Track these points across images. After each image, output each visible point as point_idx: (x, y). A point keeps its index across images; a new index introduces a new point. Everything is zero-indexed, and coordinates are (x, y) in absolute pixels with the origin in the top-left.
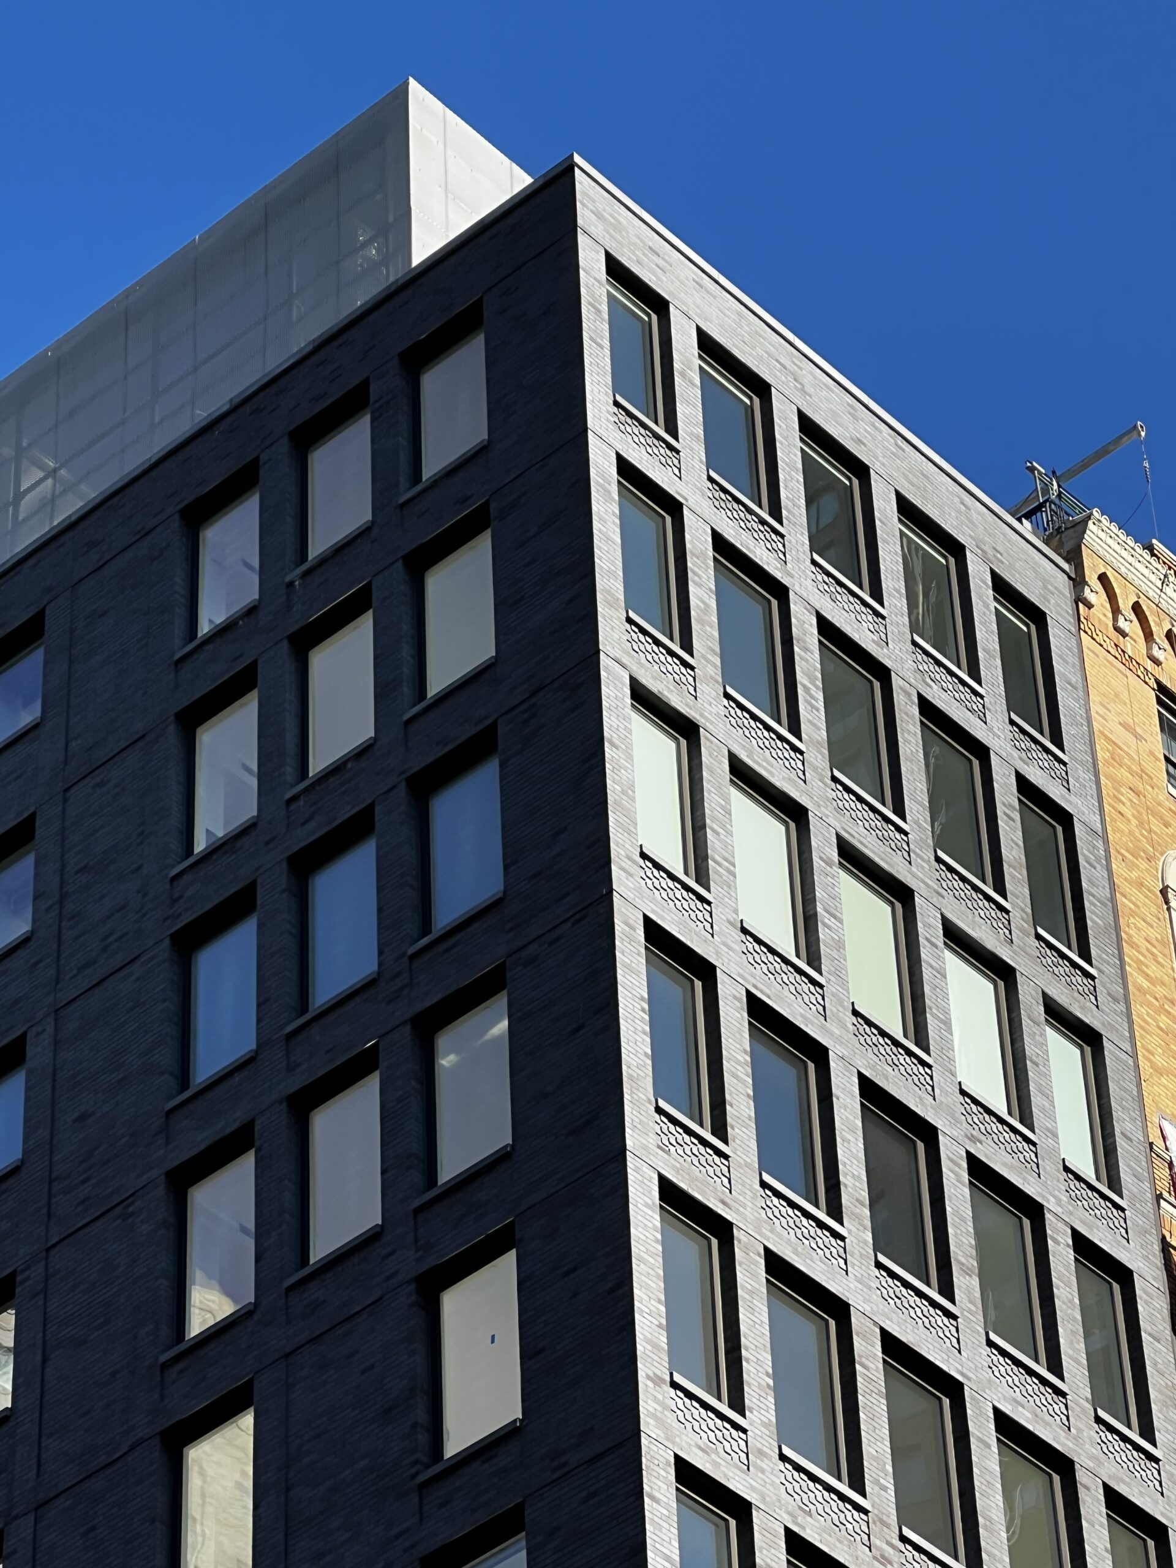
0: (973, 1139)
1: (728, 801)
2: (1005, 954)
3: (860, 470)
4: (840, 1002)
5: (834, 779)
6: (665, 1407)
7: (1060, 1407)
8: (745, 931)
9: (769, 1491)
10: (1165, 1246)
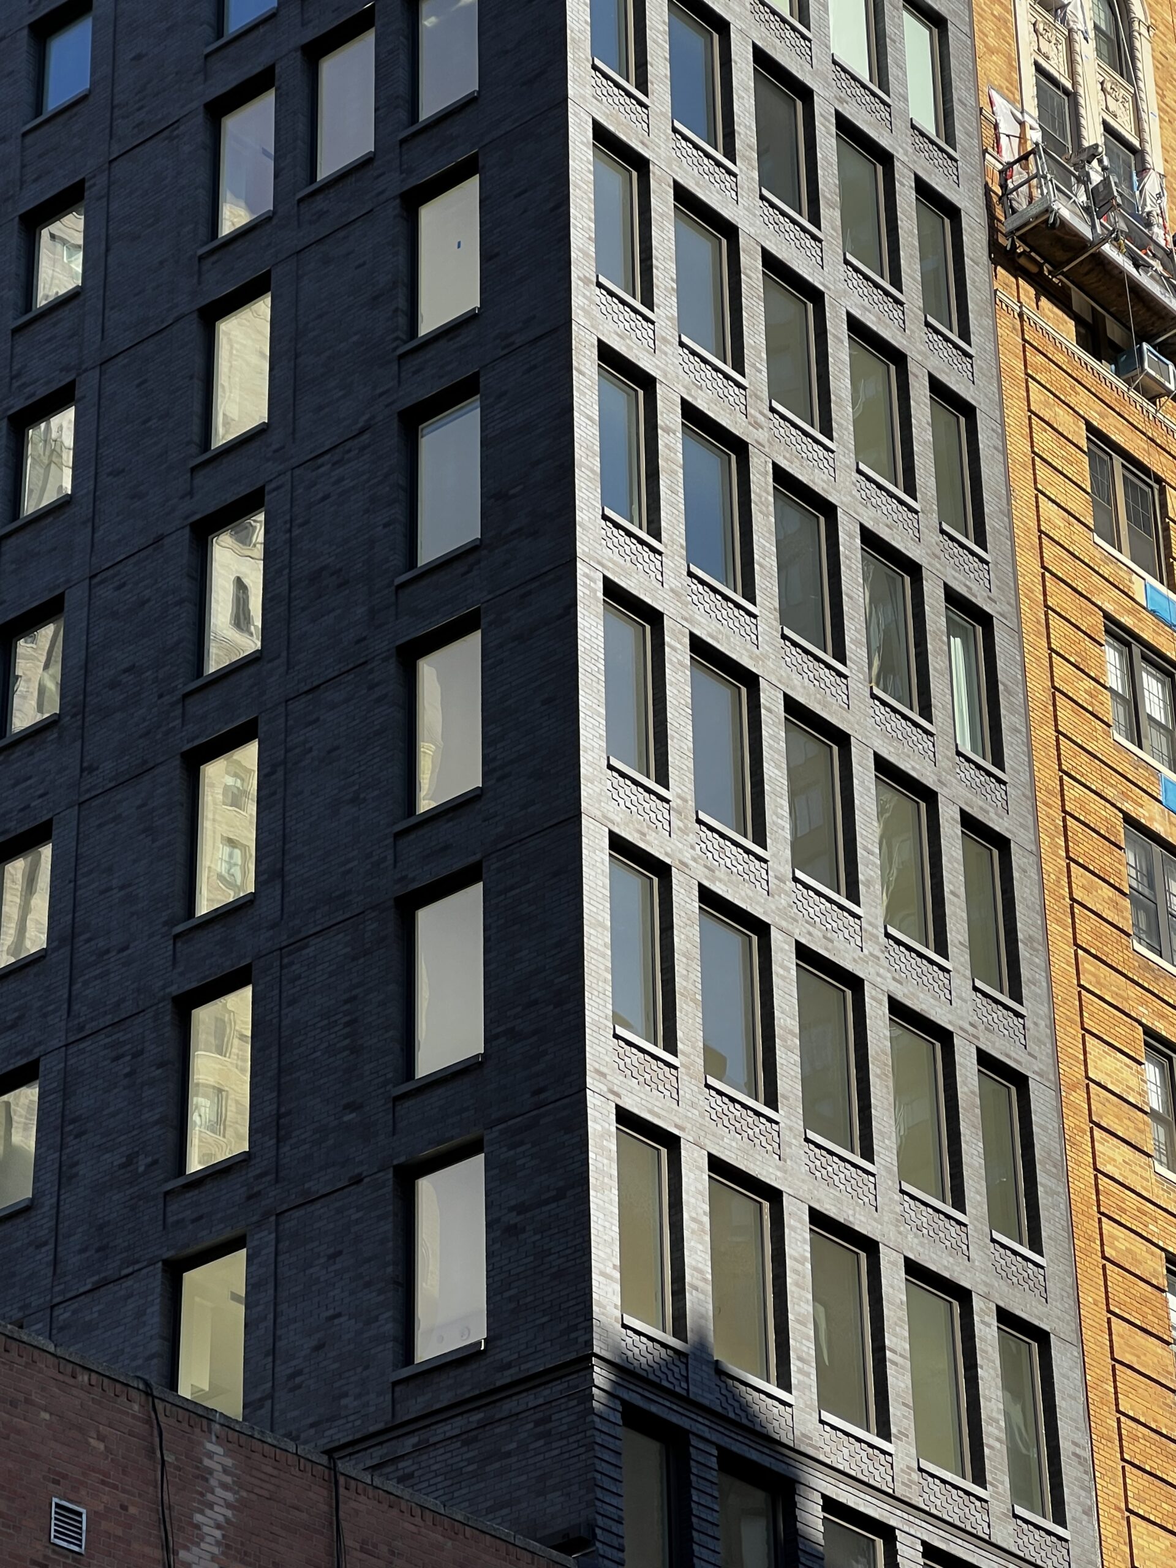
0: (841, 100)
6: (592, 301)
7: (897, 314)
9: (670, 369)
10: (987, 190)
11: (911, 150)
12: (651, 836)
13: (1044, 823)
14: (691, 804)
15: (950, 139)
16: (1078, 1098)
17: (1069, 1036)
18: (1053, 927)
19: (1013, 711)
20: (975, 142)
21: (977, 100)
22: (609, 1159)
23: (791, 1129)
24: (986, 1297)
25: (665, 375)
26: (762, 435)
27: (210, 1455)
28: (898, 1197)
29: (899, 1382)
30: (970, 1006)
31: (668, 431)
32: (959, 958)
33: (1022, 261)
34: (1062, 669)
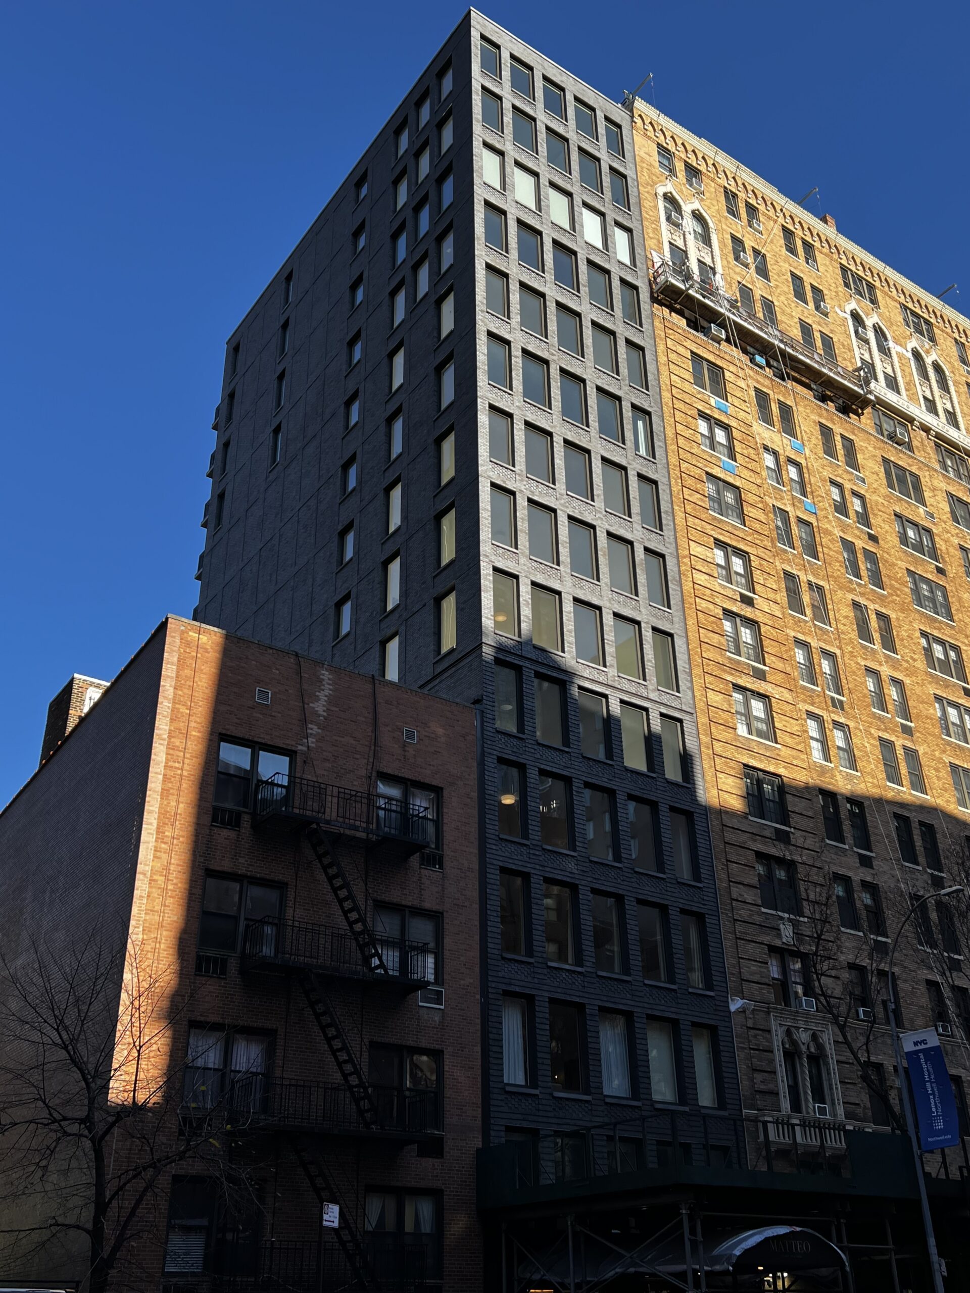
0: (589, 254)
1: (513, 170)
2: (603, 209)
3: (562, 89)
4: (547, 220)
5: (549, 165)
6: (484, 317)
7: (612, 319)
8: (517, 202)
9: (517, 338)
10: (650, 280)
11: (617, 269)
12: (508, 482)
13: (672, 475)
14: (525, 472)
15: (635, 266)
16: (687, 560)
17: (683, 542)
18: (676, 508)
19: (659, 440)
20: (645, 266)
21: (645, 253)
22: (490, 582)
23: (565, 572)
24: (647, 623)
25: (515, 339)
26: (555, 358)
27: (323, 675)
28: (610, 592)
29: (610, 650)
30: (641, 533)
31: (516, 357)
32: (636, 518)
33: (663, 301)
34: (679, 427)
